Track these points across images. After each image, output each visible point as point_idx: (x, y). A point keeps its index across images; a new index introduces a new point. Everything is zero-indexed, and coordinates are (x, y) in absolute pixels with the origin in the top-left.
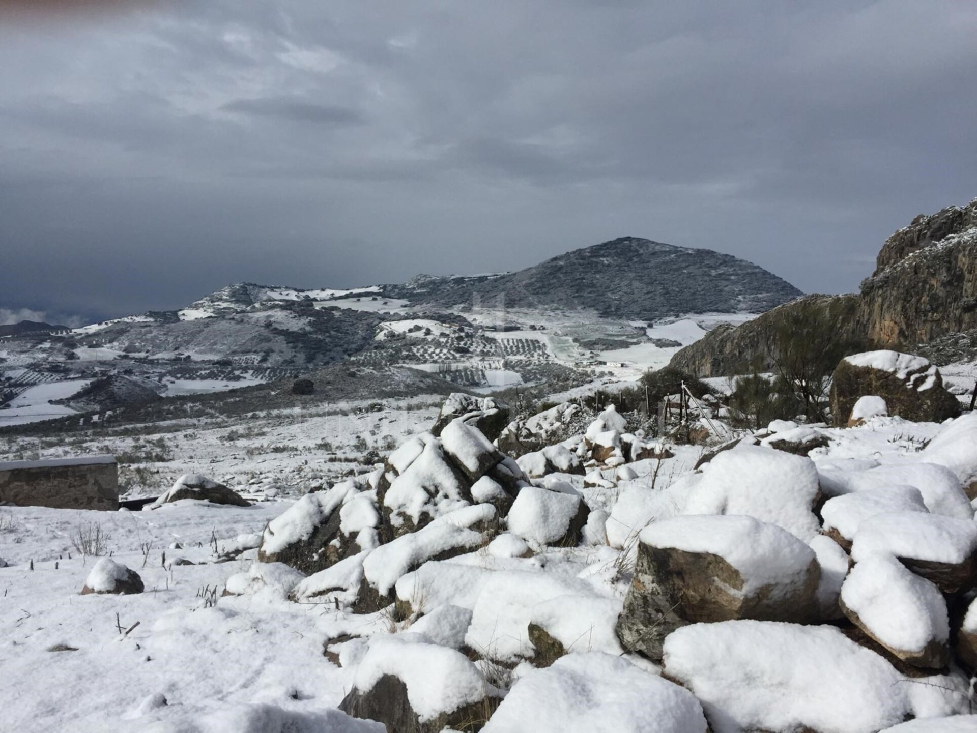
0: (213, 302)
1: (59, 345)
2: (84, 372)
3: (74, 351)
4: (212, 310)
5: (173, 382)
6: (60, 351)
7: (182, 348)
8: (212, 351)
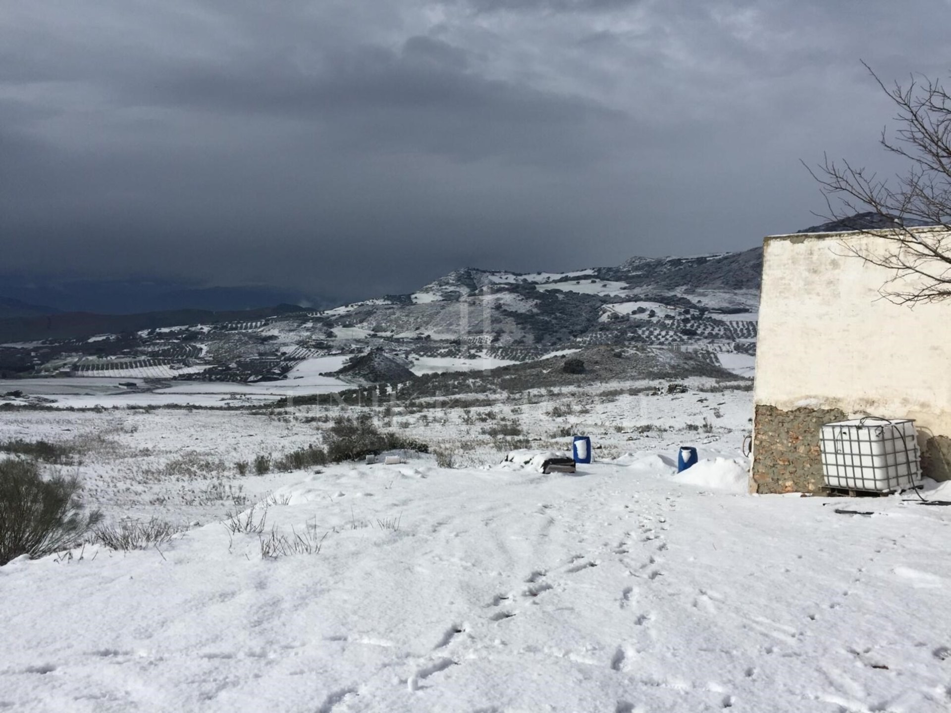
0: (440, 286)
1: (319, 325)
2: (343, 349)
3: (332, 330)
4: (440, 294)
5: (417, 359)
6: (320, 330)
7: (422, 328)
8: (448, 331)
